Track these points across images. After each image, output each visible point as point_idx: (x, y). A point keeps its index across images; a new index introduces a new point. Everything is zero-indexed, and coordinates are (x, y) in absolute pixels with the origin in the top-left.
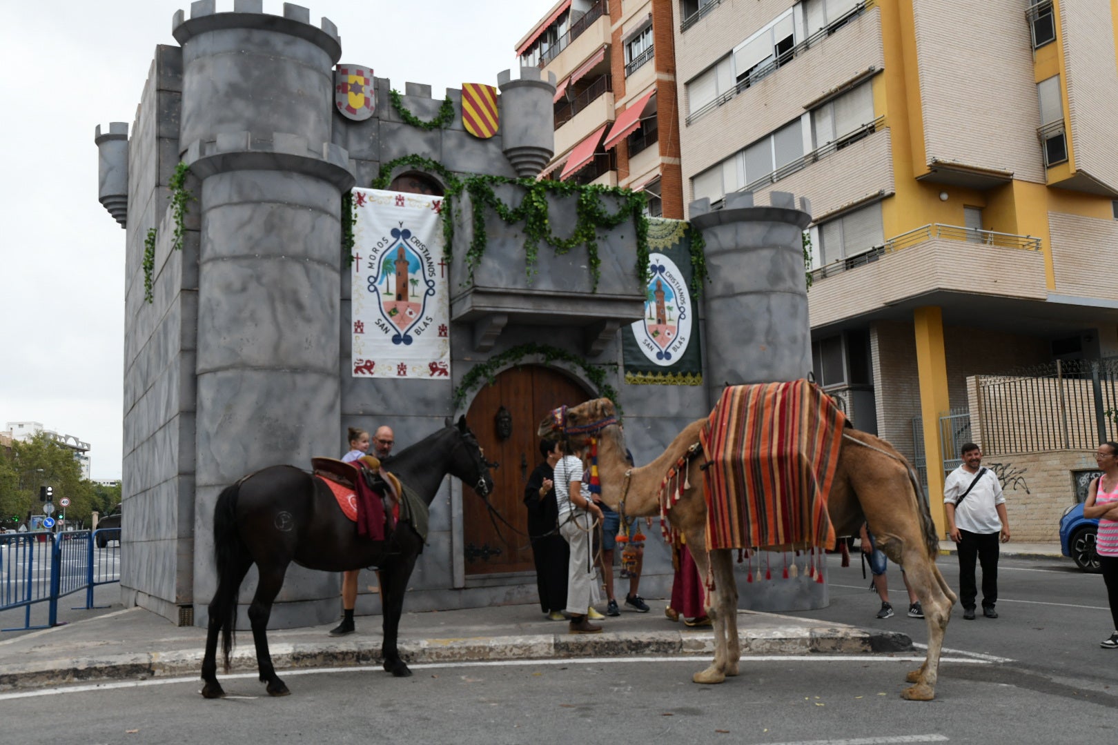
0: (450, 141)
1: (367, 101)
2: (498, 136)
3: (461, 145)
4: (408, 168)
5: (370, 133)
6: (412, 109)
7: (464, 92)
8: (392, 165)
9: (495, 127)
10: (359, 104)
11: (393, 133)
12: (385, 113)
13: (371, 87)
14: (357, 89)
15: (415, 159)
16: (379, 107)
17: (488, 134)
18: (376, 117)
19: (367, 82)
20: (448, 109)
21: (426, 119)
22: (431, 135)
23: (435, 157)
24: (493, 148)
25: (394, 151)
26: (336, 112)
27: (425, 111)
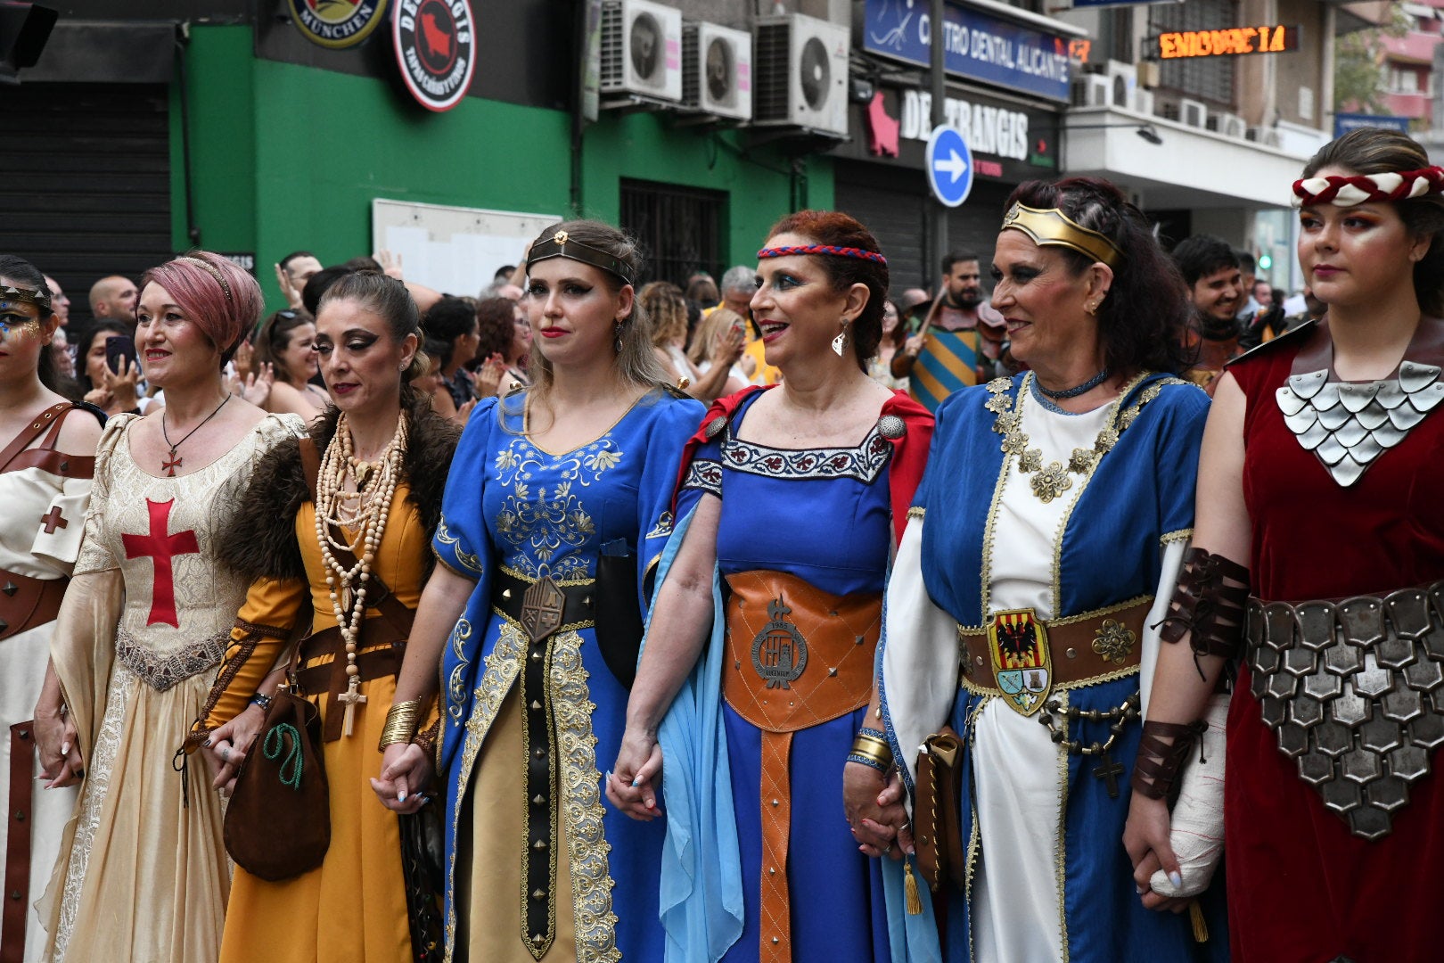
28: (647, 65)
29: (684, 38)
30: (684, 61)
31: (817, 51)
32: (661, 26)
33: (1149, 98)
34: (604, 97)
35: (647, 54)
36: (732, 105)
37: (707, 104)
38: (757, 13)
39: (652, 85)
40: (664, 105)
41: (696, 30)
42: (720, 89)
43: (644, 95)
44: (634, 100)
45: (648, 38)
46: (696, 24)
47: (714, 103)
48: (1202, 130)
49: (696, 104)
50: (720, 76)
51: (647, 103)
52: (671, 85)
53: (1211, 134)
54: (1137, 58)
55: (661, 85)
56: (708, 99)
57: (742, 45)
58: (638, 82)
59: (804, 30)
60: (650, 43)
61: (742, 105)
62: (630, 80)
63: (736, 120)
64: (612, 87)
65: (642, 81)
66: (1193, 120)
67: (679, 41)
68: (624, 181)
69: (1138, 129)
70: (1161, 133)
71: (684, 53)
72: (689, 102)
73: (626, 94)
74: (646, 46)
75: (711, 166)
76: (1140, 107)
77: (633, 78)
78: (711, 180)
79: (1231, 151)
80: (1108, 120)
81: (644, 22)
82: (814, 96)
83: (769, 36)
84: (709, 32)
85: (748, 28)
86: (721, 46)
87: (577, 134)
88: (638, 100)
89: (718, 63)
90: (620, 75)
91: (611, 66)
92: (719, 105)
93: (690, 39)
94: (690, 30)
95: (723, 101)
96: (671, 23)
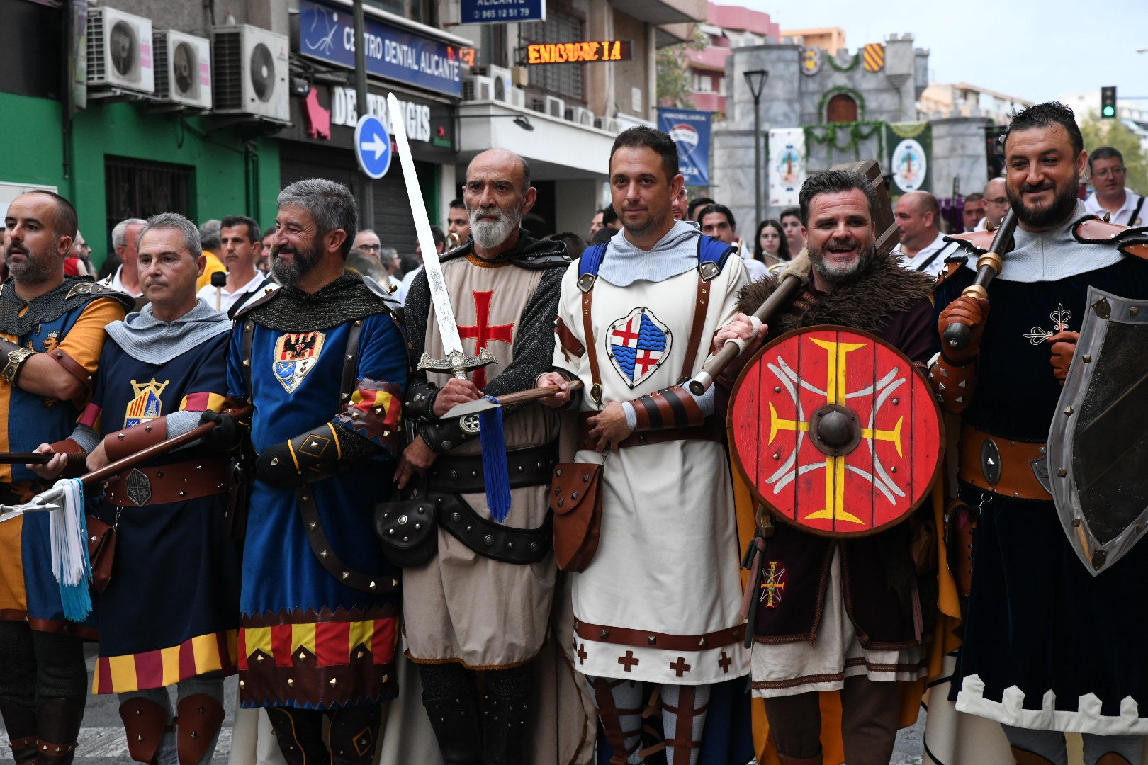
0: (858, 75)
1: (816, 64)
2: (882, 69)
3: (864, 75)
4: (836, 93)
5: (818, 78)
6: (838, 62)
7: (865, 49)
8: (830, 91)
9: (880, 63)
10: (811, 66)
11: (829, 76)
12: (827, 67)
13: (818, 56)
14: (810, 58)
15: (839, 88)
16: (822, 64)
17: (876, 68)
18: (820, 70)
19: (816, 54)
20: (857, 60)
21: (845, 66)
22: (849, 73)
23: (850, 86)
24: (881, 75)
25: (830, 85)
26: (801, 72)
27: (845, 62)
28: (125, 63)
29: (154, 42)
30: (155, 60)
31: (263, 54)
32: (136, 33)
33: (521, 94)
34: (91, 89)
35: (124, 55)
36: (196, 97)
37: (175, 95)
38: (213, 23)
39: (130, 80)
40: (140, 96)
41: (165, 35)
42: (186, 84)
43: (123, 88)
44: (115, 92)
45: (125, 42)
46: (164, 31)
47: (181, 95)
48: (562, 120)
49: (166, 96)
50: (185, 74)
51: (126, 94)
52: (145, 80)
53: (568, 122)
54: (511, 64)
55: (138, 80)
56: (176, 92)
57: (202, 49)
58: (118, 78)
59: (252, 37)
60: (127, 46)
61: (204, 97)
62: (111, 76)
63: (200, 109)
64: (96, 81)
65: (121, 77)
66: (555, 112)
67: (151, 44)
68: (108, 158)
69: (515, 118)
70: (532, 122)
71: (155, 55)
72: (160, 94)
73: (108, 87)
74: (123, 48)
75: (180, 146)
76: (515, 101)
77: (113, 74)
78: (180, 157)
79: (584, 136)
80: (492, 111)
81: (121, 28)
82: (262, 90)
83: (224, 42)
84: (175, 37)
85: (206, 35)
86: (184, 49)
87: (67, 120)
88: (118, 92)
89: (184, 63)
90: (103, 72)
91: (95, 64)
92: (185, 97)
93: (160, 43)
94: (159, 36)
95: (189, 93)
96: (144, 30)
